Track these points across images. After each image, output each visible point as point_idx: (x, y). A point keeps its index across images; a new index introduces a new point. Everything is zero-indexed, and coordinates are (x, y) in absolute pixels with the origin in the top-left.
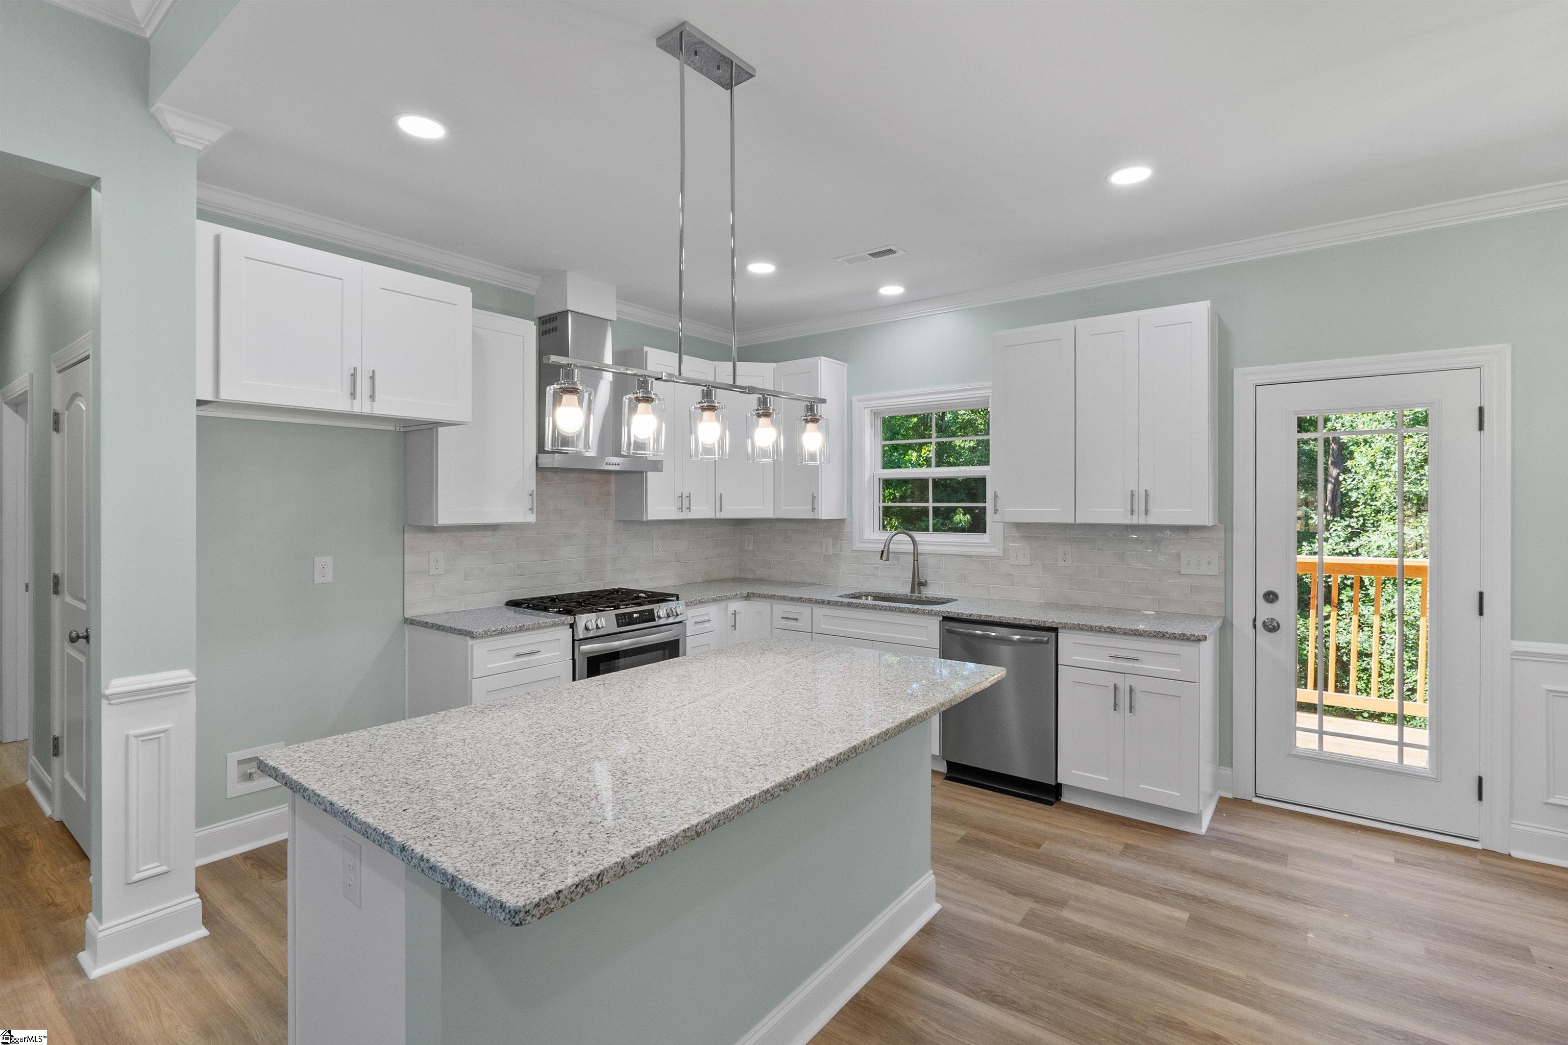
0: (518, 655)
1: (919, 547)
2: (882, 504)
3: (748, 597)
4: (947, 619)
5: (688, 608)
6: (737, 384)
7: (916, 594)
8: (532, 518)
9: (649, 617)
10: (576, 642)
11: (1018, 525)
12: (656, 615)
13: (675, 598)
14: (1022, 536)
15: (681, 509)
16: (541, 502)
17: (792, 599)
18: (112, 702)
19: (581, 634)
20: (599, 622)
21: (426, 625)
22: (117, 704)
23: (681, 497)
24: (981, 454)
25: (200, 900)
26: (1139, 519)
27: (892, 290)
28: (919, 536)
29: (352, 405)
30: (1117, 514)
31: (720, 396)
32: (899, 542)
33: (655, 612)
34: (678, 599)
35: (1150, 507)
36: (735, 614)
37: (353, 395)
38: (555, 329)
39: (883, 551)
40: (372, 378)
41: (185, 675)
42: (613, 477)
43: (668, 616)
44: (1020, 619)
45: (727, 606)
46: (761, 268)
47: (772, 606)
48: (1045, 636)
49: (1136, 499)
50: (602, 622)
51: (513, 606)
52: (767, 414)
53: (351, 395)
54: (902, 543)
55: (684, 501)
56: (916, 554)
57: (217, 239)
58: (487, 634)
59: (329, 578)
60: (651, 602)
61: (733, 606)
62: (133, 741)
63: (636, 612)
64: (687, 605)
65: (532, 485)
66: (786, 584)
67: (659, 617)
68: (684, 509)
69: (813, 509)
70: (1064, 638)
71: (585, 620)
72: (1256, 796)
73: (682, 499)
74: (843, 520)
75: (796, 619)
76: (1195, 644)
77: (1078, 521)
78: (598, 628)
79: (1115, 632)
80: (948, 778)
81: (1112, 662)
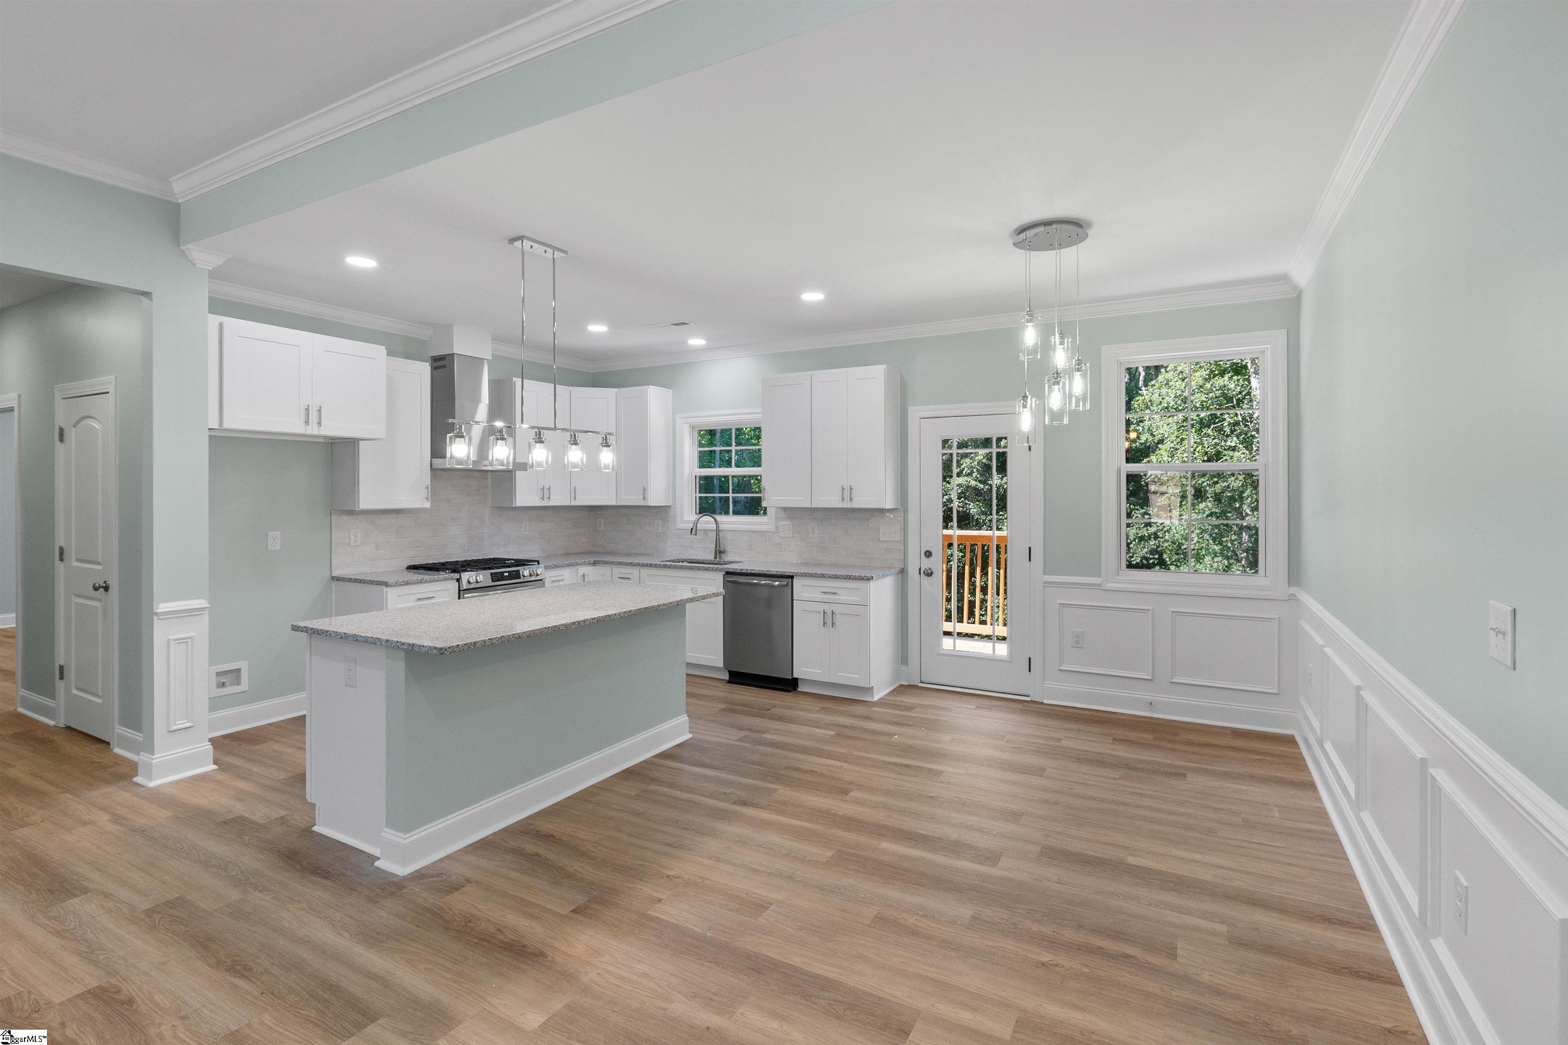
0: (419, 599)
1: (720, 526)
2: (698, 495)
3: (595, 563)
4: (728, 573)
5: (547, 570)
6: (558, 427)
7: (718, 559)
8: (427, 505)
9: (517, 575)
10: (461, 592)
11: (785, 509)
12: (521, 575)
13: (536, 563)
14: (789, 517)
15: (543, 498)
16: (434, 492)
17: (626, 564)
18: (160, 617)
19: (465, 586)
20: (478, 578)
21: (350, 580)
22: (163, 619)
23: (543, 489)
24: (756, 459)
25: (211, 746)
26: (847, 505)
27: (697, 342)
28: (721, 518)
29: (306, 429)
30: (834, 501)
31: (546, 434)
32: (707, 523)
33: (521, 573)
34: (538, 563)
35: (854, 496)
36: (584, 576)
37: (307, 422)
38: (444, 366)
39: (692, 529)
40: (319, 411)
41: (202, 603)
42: (490, 474)
43: (531, 575)
44: (771, 571)
45: (577, 570)
46: (597, 328)
47: (612, 569)
48: (785, 582)
49: (845, 492)
50: (480, 578)
51: (413, 569)
52: (576, 443)
53: (306, 422)
54: (707, 521)
55: (545, 492)
56: (718, 531)
57: (221, 325)
58: (397, 584)
59: (278, 547)
60: (517, 566)
61: (583, 570)
62: (172, 643)
63: (506, 572)
64: (546, 568)
65: (428, 481)
66: (628, 555)
67: (524, 576)
68: (545, 498)
69: (644, 498)
70: (797, 582)
71: (466, 576)
72: (921, 682)
73: (543, 491)
74: (669, 507)
75: (629, 578)
76: (867, 582)
77: (814, 506)
78: (477, 582)
79: (824, 577)
80: (729, 682)
81: (823, 596)
